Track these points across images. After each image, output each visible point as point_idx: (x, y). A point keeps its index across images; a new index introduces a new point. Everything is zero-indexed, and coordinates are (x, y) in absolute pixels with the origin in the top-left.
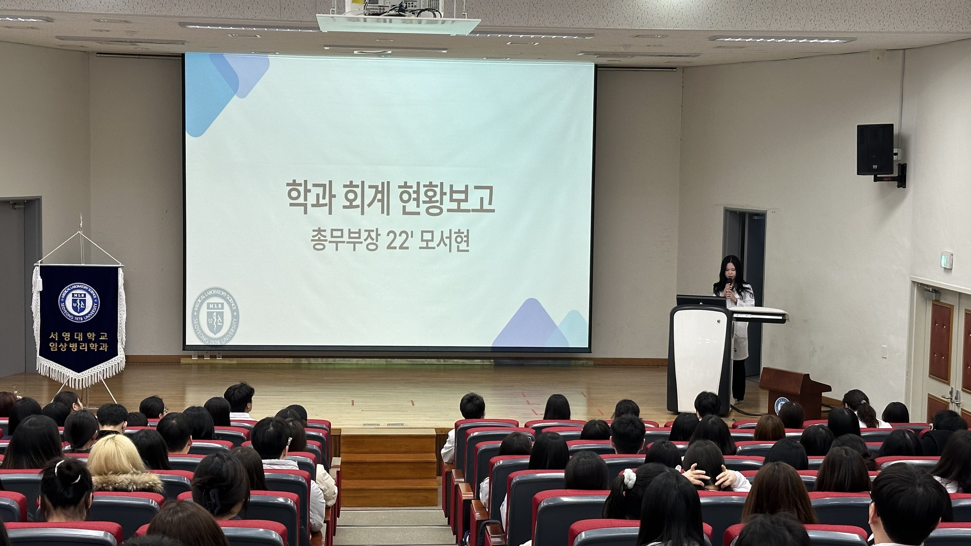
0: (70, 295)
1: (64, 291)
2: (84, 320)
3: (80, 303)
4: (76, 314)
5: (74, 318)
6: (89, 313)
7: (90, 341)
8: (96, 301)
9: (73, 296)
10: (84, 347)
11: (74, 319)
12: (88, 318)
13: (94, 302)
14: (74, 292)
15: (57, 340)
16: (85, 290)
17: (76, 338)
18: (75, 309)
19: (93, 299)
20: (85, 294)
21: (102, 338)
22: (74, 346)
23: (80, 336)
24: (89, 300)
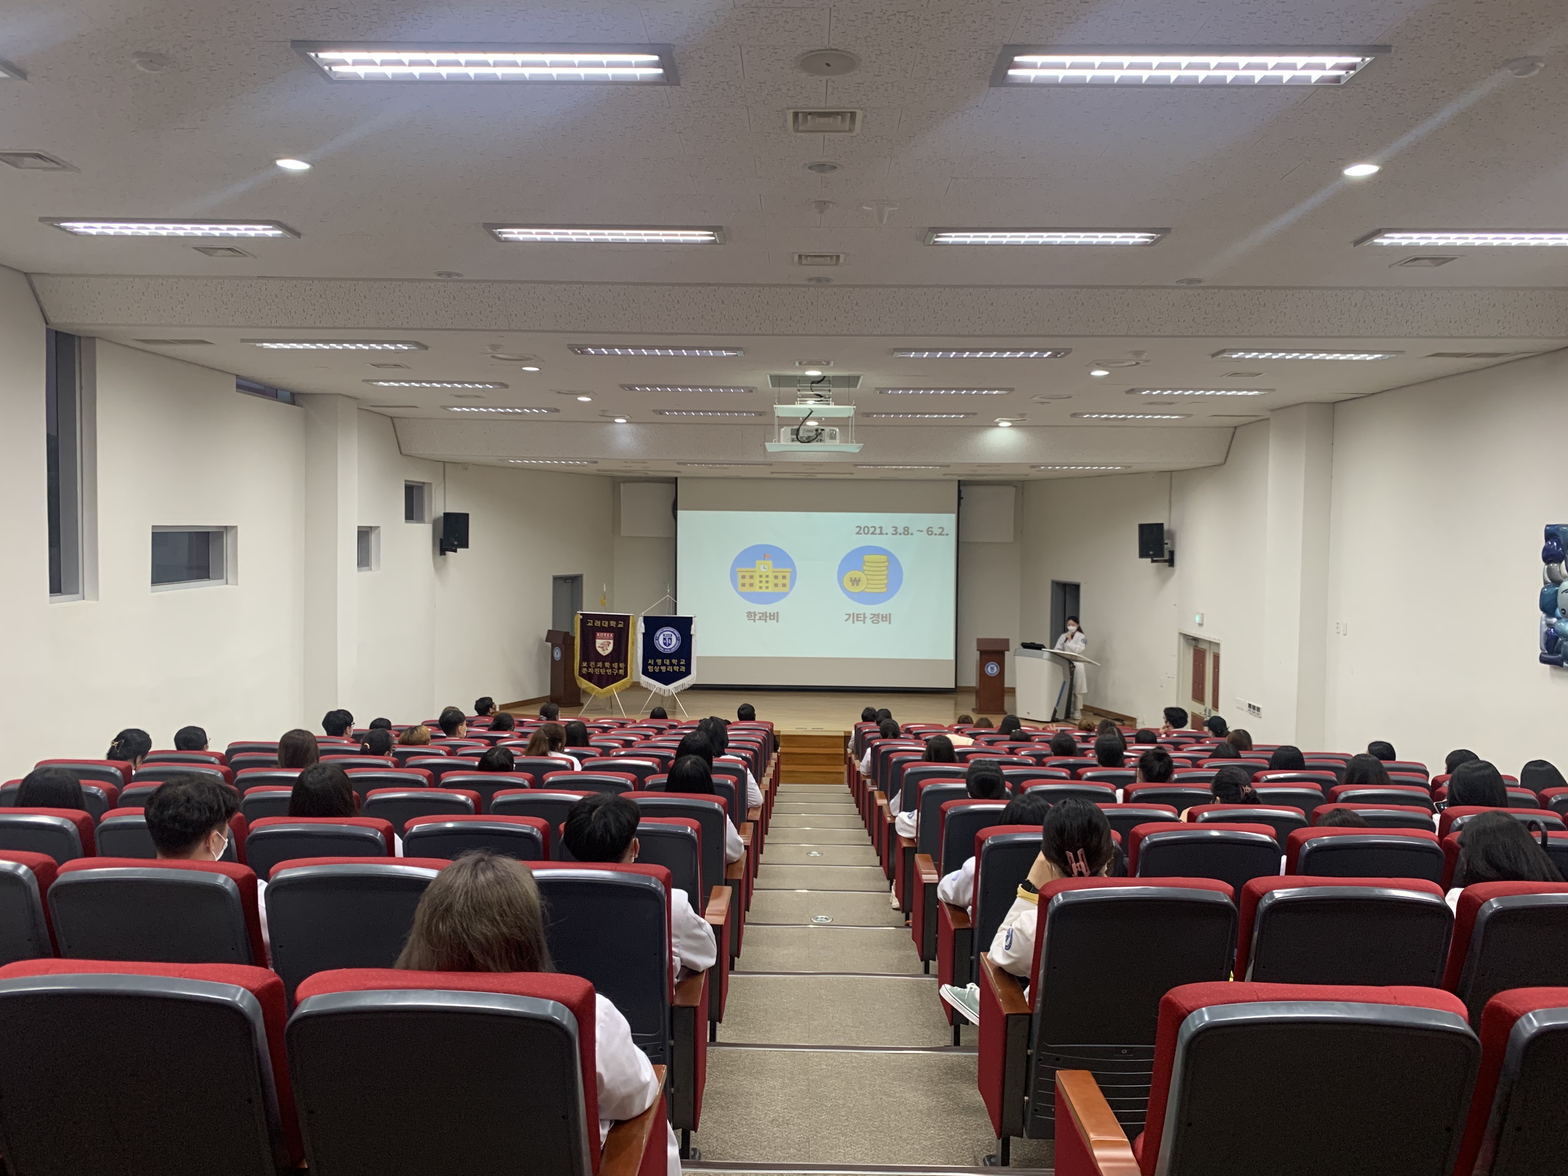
0: (662, 635)
1: (658, 633)
2: (670, 651)
3: (668, 640)
4: (665, 647)
5: (664, 650)
6: (673, 647)
7: (674, 665)
9: (664, 636)
10: (670, 669)
12: (673, 650)
13: (677, 639)
14: (664, 633)
15: (653, 664)
16: (671, 632)
17: (665, 663)
18: (665, 644)
19: (677, 638)
20: (671, 635)
21: (682, 663)
22: (663, 668)
23: (667, 662)
24: (674, 638)
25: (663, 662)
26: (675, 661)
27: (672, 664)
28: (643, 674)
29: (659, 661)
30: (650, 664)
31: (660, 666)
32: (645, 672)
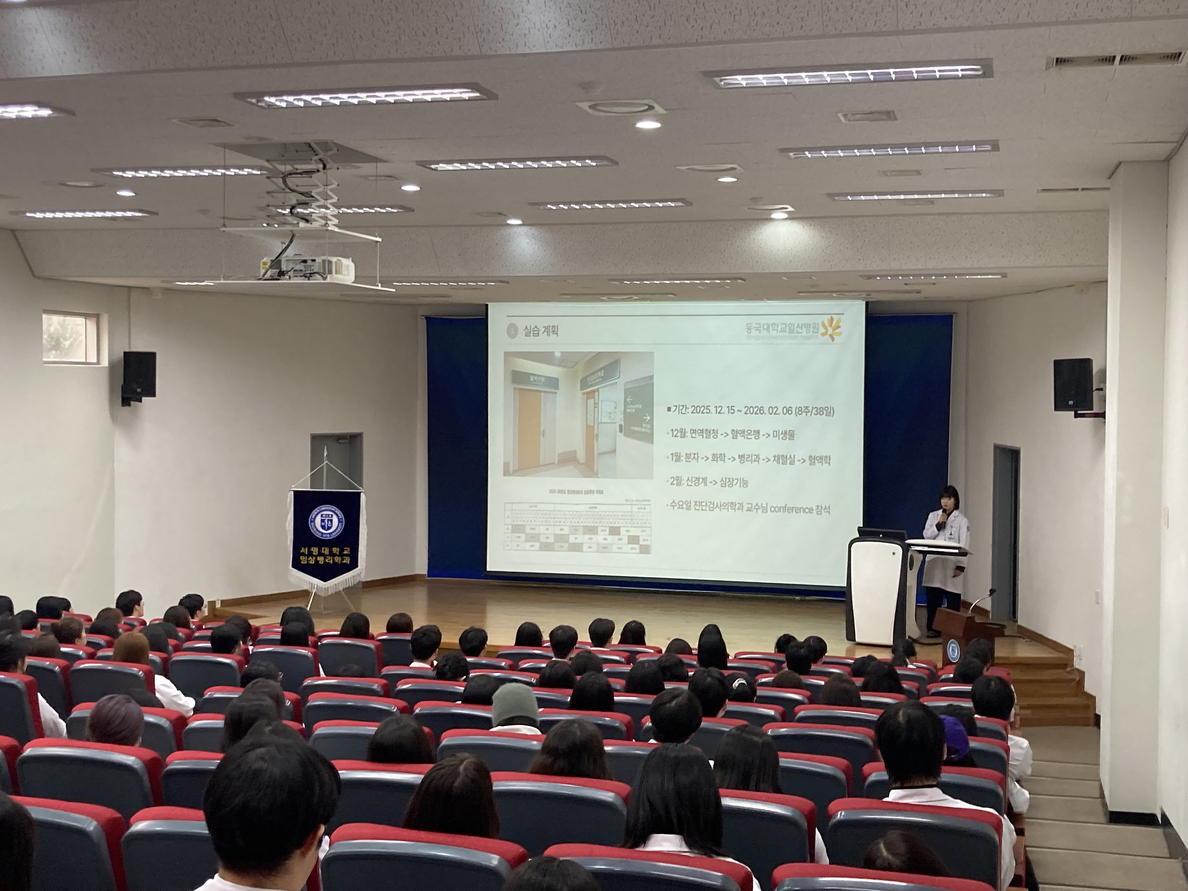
0: (319, 515)
1: (314, 513)
2: (330, 537)
3: (328, 522)
4: (324, 532)
6: (335, 531)
7: (335, 555)
8: (341, 520)
9: (322, 516)
10: (330, 560)
11: (322, 536)
12: (334, 535)
13: (339, 522)
14: (323, 513)
15: (307, 553)
16: (332, 511)
17: (323, 552)
18: (323, 527)
20: (332, 516)
21: (345, 553)
22: (321, 559)
23: (326, 551)
24: (335, 520)
25: (320, 550)
26: (335, 550)
27: (332, 554)
28: (292, 567)
29: (315, 550)
30: (303, 554)
31: (316, 556)
32: (297, 565)
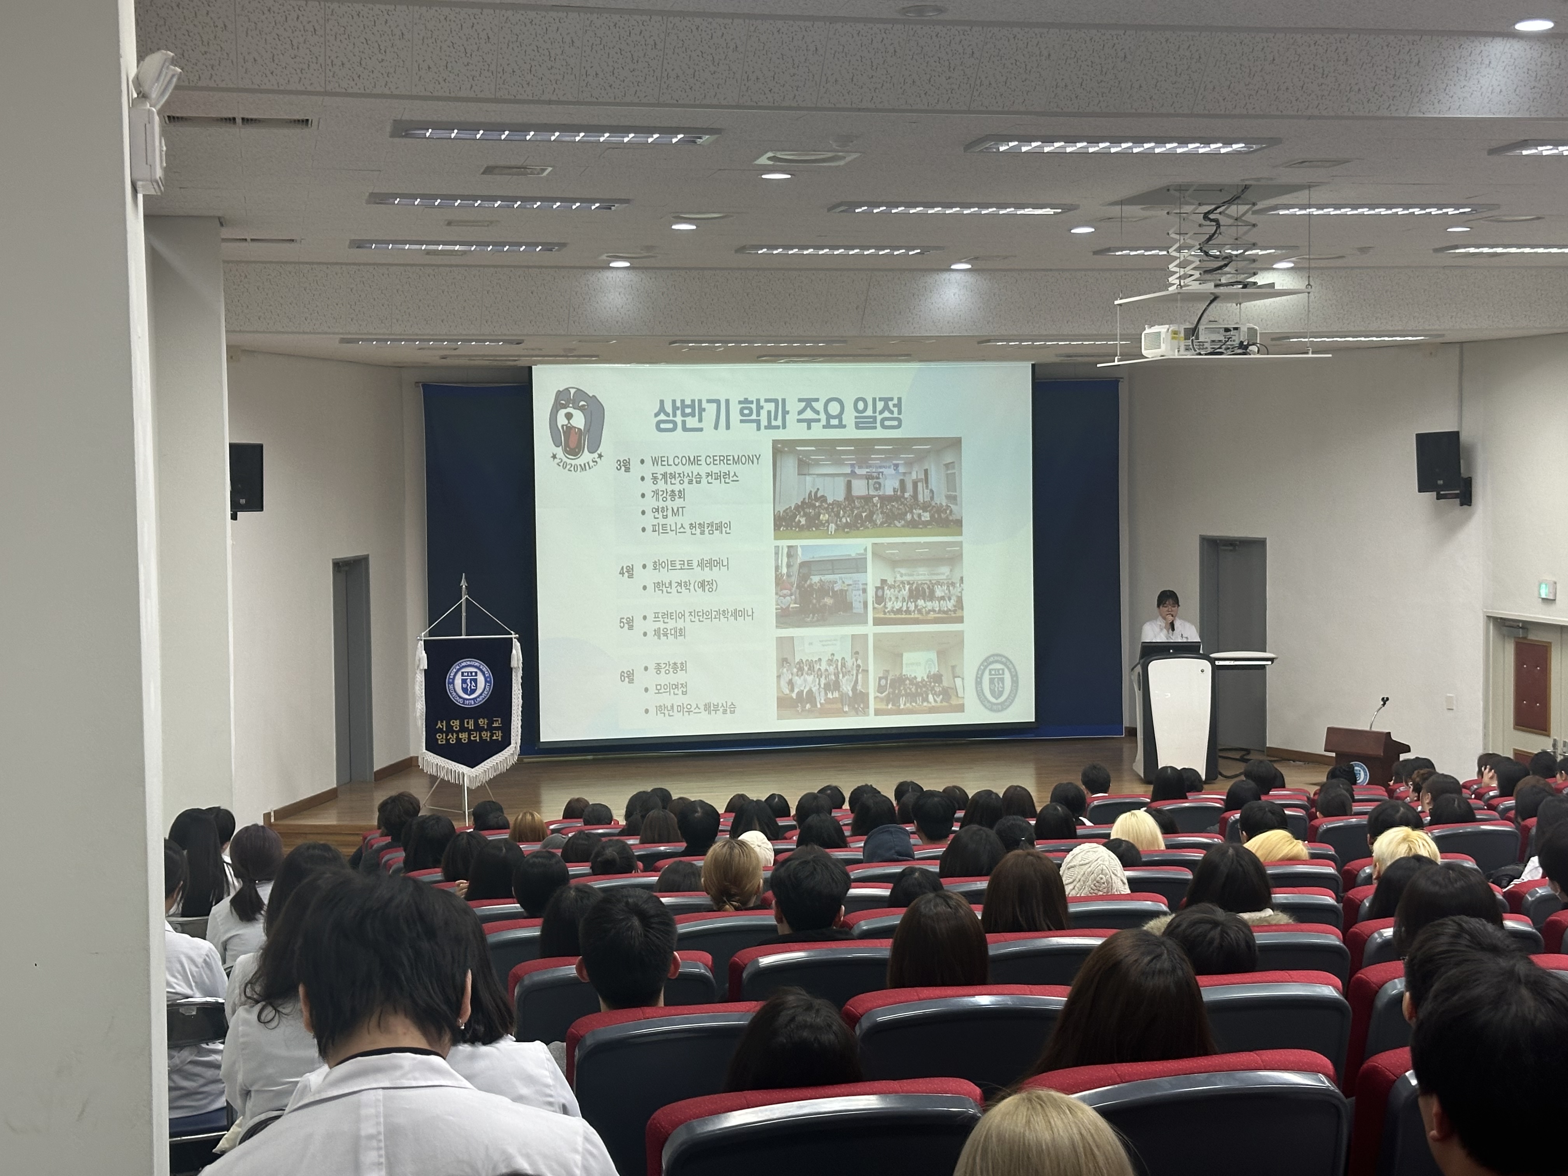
0: (460, 673)
1: (453, 670)
2: (475, 703)
3: (471, 683)
4: (467, 697)
5: (464, 702)
6: (481, 694)
7: (482, 729)
8: (488, 679)
9: (463, 675)
10: (475, 736)
12: (481, 701)
13: (486, 681)
14: (464, 670)
15: (444, 729)
16: (476, 667)
17: (466, 725)
18: (465, 690)
19: (486, 679)
20: (476, 673)
21: (494, 725)
22: (464, 736)
23: (471, 724)
24: (481, 679)
25: (462, 724)
26: (482, 722)
27: (478, 728)
28: (427, 749)
29: (455, 724)
30: (440, 731)
31: (457, 732)
32: (432, 746)
